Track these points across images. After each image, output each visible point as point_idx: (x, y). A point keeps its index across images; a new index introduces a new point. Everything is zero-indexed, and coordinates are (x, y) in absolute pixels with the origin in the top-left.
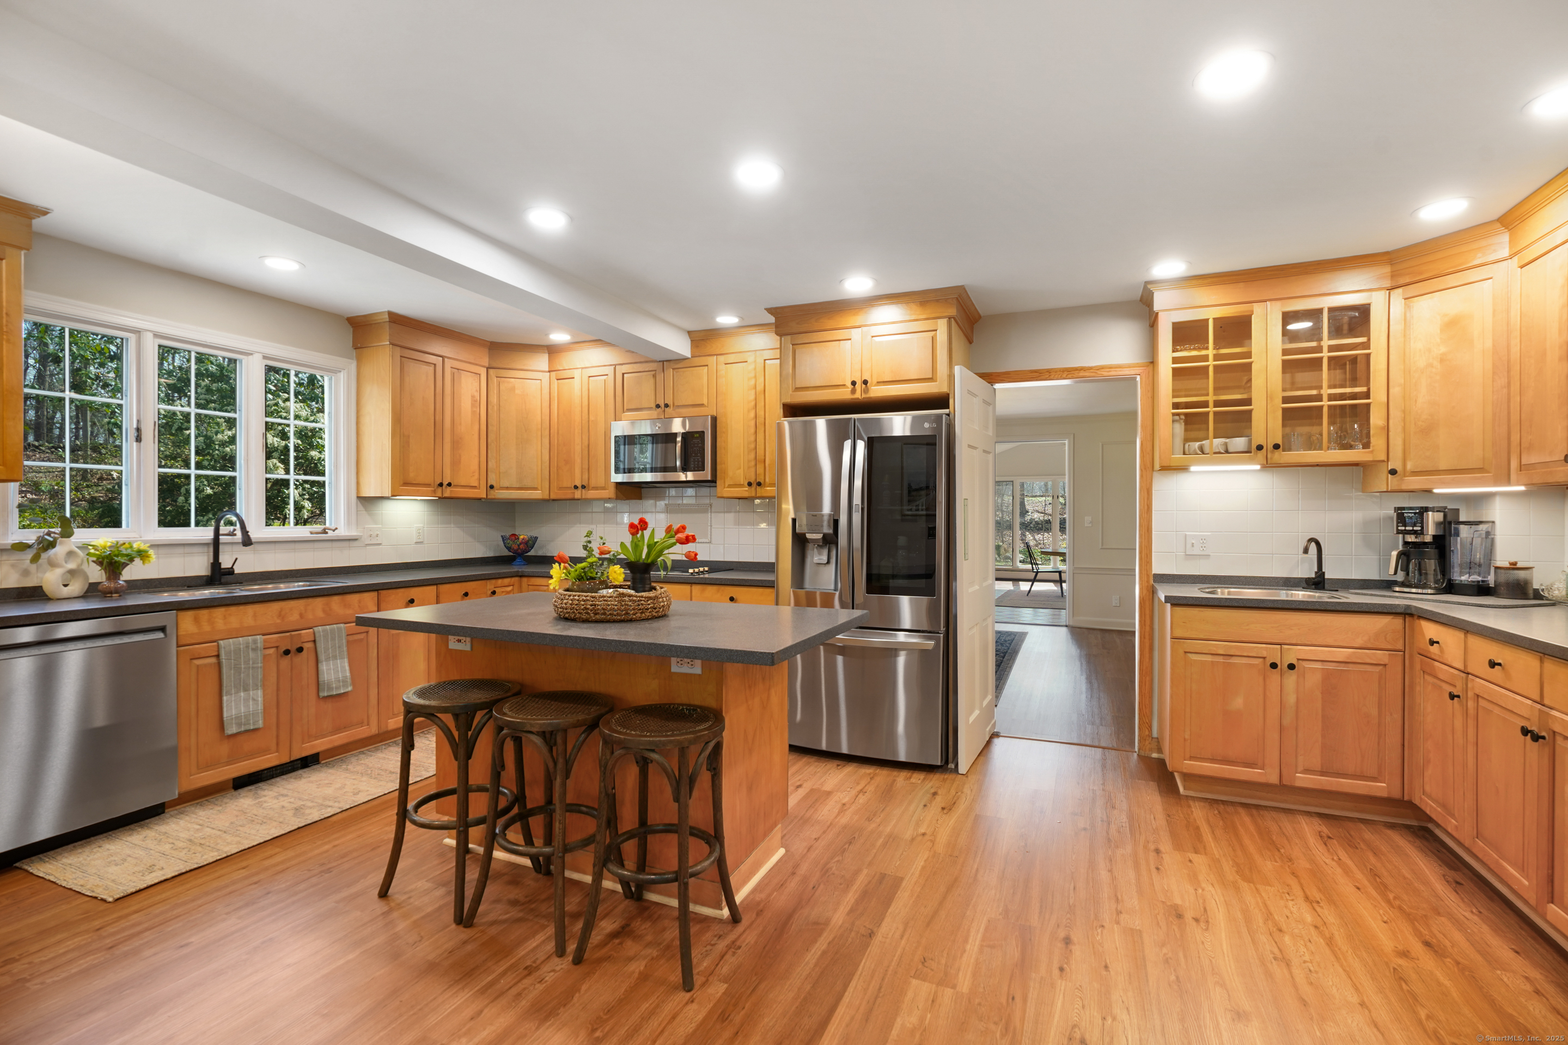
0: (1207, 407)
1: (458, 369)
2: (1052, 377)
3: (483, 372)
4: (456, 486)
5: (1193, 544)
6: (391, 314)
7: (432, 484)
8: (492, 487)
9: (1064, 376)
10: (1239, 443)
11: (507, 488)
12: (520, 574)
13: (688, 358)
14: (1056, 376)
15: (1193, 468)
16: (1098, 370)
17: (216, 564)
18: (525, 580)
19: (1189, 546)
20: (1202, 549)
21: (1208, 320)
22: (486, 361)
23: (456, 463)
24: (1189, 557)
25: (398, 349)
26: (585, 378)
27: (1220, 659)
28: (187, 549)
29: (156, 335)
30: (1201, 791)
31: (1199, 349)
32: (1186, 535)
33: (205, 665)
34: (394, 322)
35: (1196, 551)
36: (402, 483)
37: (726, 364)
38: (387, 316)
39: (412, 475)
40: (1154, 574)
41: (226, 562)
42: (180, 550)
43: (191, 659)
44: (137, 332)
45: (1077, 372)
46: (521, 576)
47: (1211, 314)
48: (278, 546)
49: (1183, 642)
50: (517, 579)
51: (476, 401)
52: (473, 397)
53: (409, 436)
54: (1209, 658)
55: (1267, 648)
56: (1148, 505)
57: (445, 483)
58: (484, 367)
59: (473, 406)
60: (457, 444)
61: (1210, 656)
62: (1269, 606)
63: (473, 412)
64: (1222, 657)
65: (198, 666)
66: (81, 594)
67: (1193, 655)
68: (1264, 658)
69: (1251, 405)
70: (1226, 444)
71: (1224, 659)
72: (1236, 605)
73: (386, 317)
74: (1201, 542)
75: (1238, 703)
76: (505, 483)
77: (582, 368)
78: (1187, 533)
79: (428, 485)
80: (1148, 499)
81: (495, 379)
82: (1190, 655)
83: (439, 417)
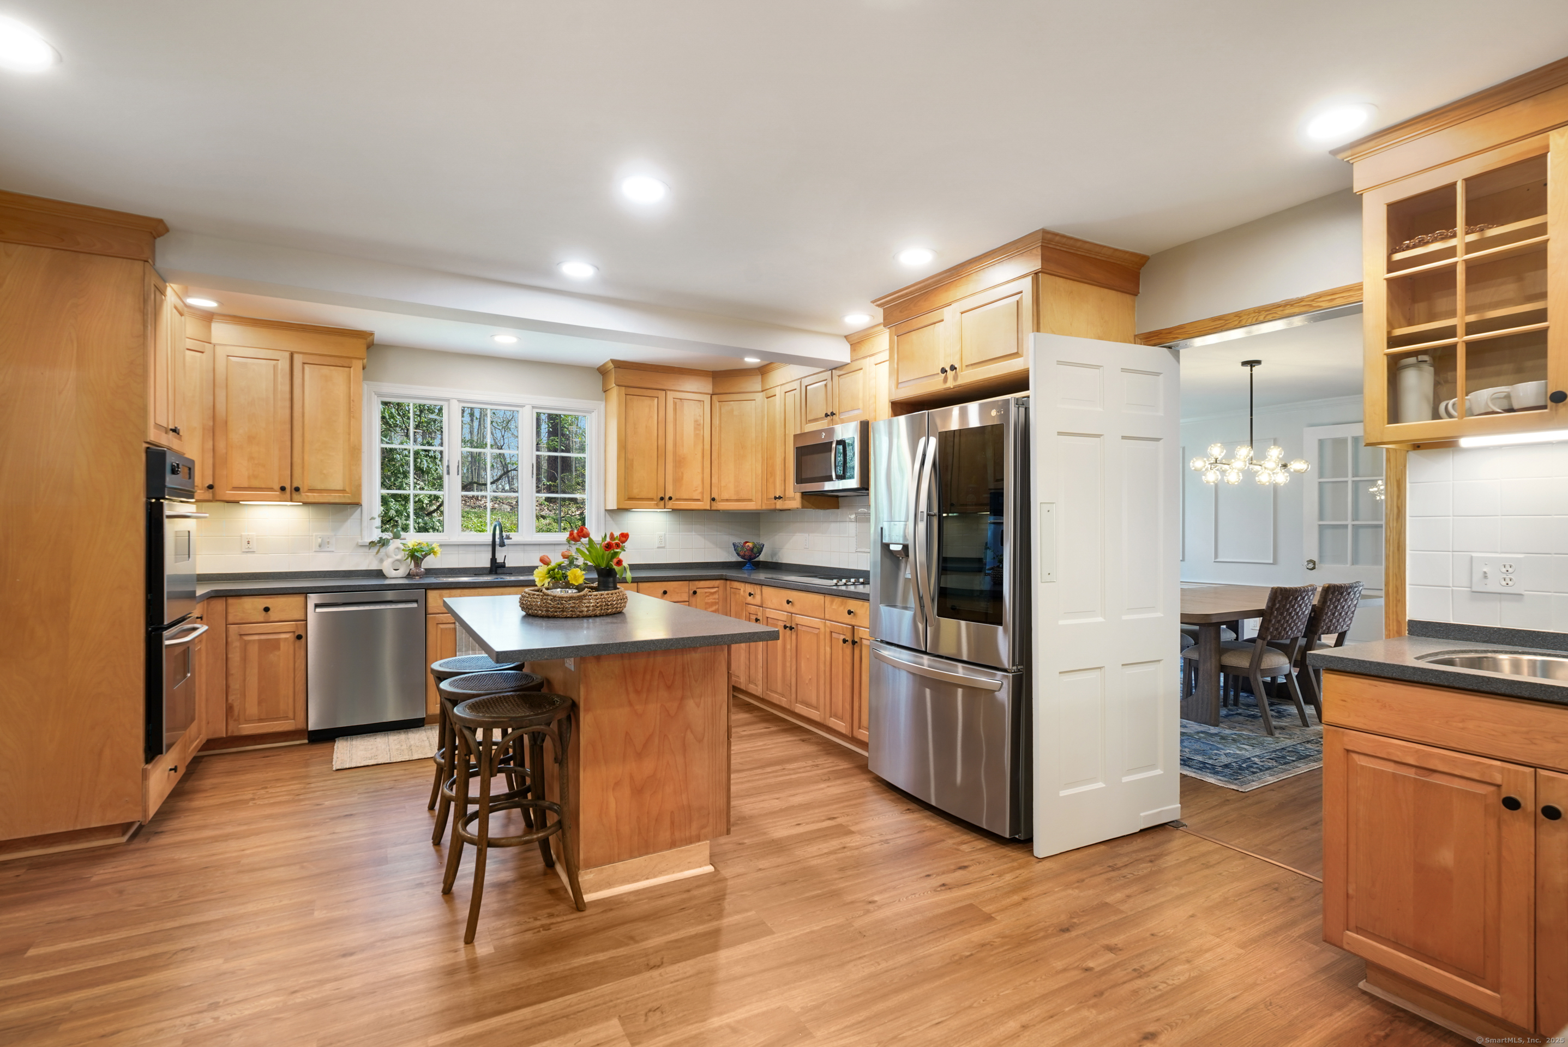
0: (1454, 335)
1: (681, 399)
2: (1243, 323)
3: (707, 399)
4: (677, 500)
5: (1485, 573)
6: (613, 361)
7: (655, 498)
8: (713, 499)
9: (1261, 318)
10: (1527, 391)
11: (727, 500)
12: (724, 578)
13: (848, 364)
14: (1250, 320)
15: (1464, 442)
16: (1313, 300)
17: (493, 559)
18: (728, 582)
19: (1477, 576)
20: (1504, 583)
21: (1453, 186)
22: (709, 389)
23: (678, 480)
24: (1478, 595)
25: (624, 388)
26: (783, 393)
27: (1411, 773)
28: (478, 548)
29: (459, 401)
30: (1397, 995)
31: (1444, 238)
32: (1472, 557)
33: (446, 629)
34: (619, 367)
35: (1494, 585)
36: (626, 498)
37: (876, 365)
38: (611, 364)
39: (635, 492)
40: (1409, 620)
41: (500, 559)
42: (473, 548)
43: (437, 624)
44: (448, 400)
45: (1281, 309)
46: (726, 580)
47: (1457, 174)
48: (541, 547)
49: (1343, 732)
50: (722, 581)
51: (699, 425)
52: (696, 421)
53: (633, 460)
54: (1389, 768)
55: (1503, 768)
56: (1398, 508)
57: (667, 498)
58: (708, 394)
59: (696, 429)
60: (680, 462)
61: (1392, 764)
62: (1503, 691)
63: (696, 435)
64: (1414, 770)
65: (442, 629)
66: (405, 576)
67: (1362, 757)
68: (1499, 786)
69: (1545, 320)
70: (1508, 397)
71: (1416, 774)
72: (1434, 681)
73: (611, 366)
74: (1504, 570)
75: (1446, 857)
76: (725, 496)
77: (781, 385)
78: (1474, 555)
79: (652, 499)
80: (1398, 497)
81: (718, 403)
82: (1355, 756)
83: (661, 442)
